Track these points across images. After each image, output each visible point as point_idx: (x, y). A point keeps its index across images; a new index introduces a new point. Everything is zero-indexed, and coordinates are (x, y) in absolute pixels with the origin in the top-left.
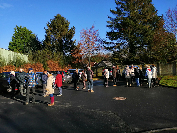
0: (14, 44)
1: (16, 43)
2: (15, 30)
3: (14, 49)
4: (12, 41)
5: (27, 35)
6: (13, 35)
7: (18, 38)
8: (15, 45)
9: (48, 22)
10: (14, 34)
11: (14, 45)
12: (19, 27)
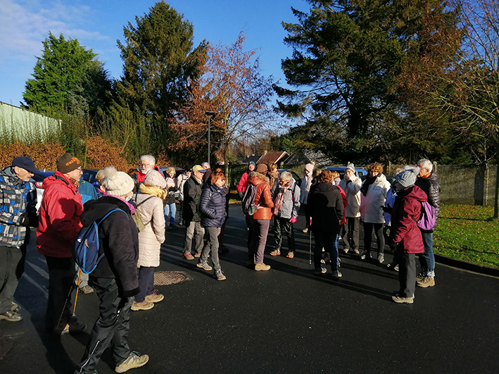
0: (39, 86)
1: (44, 84)
2: (47, 47)
3: (38, 101)
4: (34, 78)
5: (77, 62)
6: (37, 60)
7: (50, 69)
8: (42, 91)
9: (130, 24)
10: (41, 58)
11: (38, 89)
12: (58, 38)
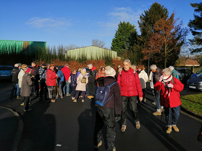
2: (119, 26)
3: (115, 46)
4: (115, 38)
5: (128, 30)
9: (142, 14)
10: (117, 31)
12: (123, 23)
